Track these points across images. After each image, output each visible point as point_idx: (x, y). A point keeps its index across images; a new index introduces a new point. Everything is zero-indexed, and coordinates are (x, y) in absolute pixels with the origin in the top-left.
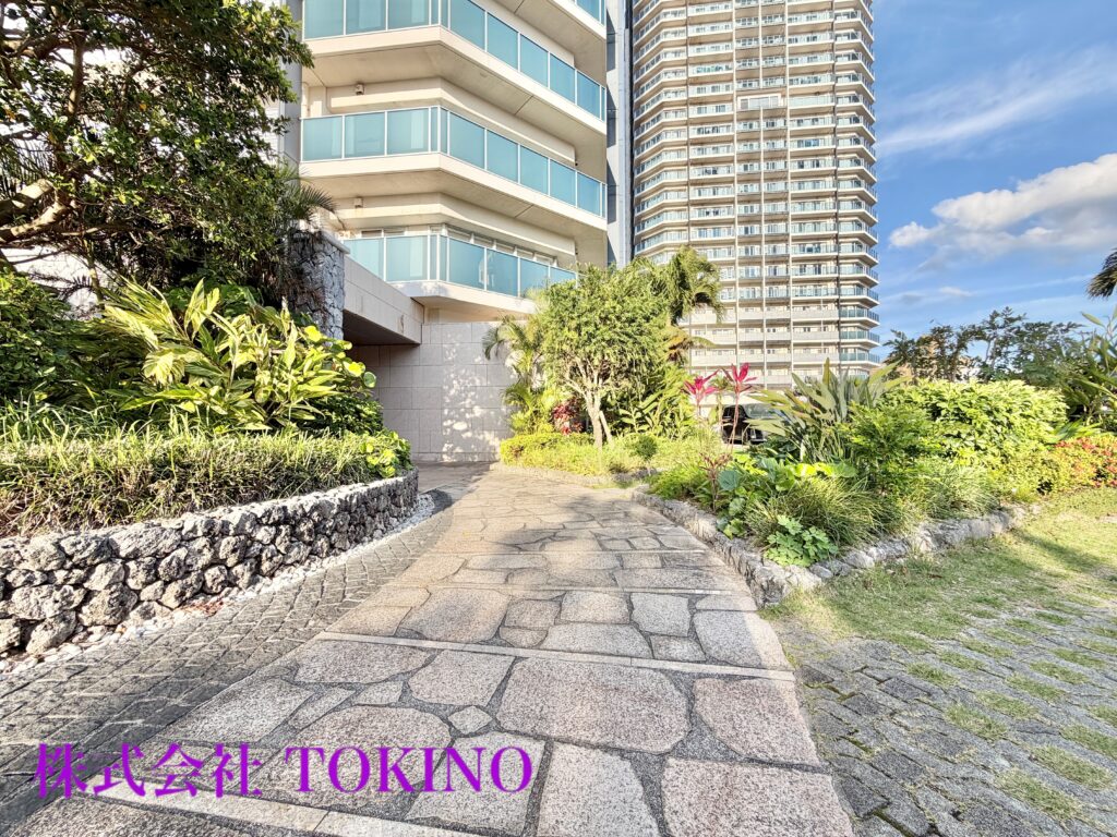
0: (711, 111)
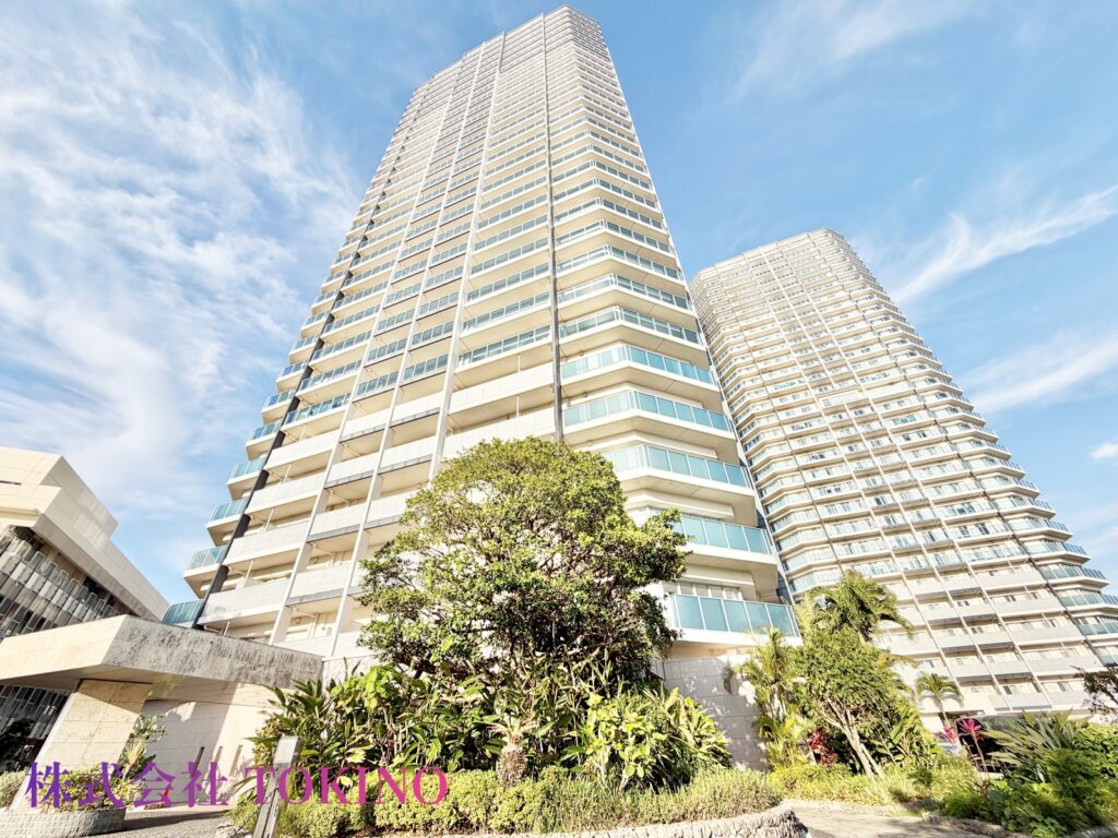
0: (798, 412)
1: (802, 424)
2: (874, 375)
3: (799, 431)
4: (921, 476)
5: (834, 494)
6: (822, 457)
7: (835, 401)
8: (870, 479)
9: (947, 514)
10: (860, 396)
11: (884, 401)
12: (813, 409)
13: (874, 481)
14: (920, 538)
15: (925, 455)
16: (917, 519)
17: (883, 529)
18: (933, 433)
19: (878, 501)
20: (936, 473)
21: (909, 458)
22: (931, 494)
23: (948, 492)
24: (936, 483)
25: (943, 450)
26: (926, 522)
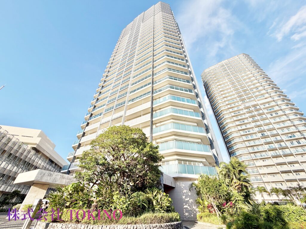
0: (236, 109)
1: (237, 112)
2: (260, 96)
3: (236, 114)
4: (276, 126)
5: (248, 133)
6: (244, 122)
7: (247, 105)
8: (259, 128)
9: (286, 138)
10: (256, 103)
11: (264, 104)
12: (241, 108)
13: (261, 128)
14: (277, 146)
15: (278, 120)
16: (275, 140)
17: (264, 143)
18: (280, 113)
19: (262, 134)
20: (282, 125)
21: (272, 121)
22: (280, 132)
23: (286, 131)
24: (282, 128)
25: (284, 118)
26: (278, 141)
